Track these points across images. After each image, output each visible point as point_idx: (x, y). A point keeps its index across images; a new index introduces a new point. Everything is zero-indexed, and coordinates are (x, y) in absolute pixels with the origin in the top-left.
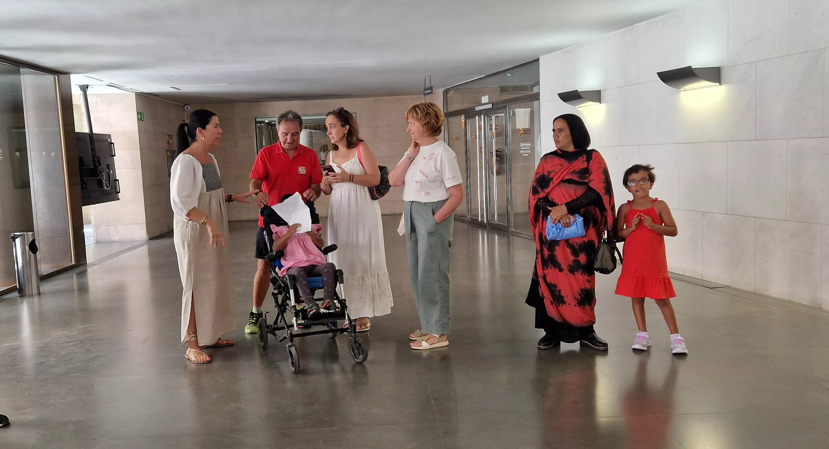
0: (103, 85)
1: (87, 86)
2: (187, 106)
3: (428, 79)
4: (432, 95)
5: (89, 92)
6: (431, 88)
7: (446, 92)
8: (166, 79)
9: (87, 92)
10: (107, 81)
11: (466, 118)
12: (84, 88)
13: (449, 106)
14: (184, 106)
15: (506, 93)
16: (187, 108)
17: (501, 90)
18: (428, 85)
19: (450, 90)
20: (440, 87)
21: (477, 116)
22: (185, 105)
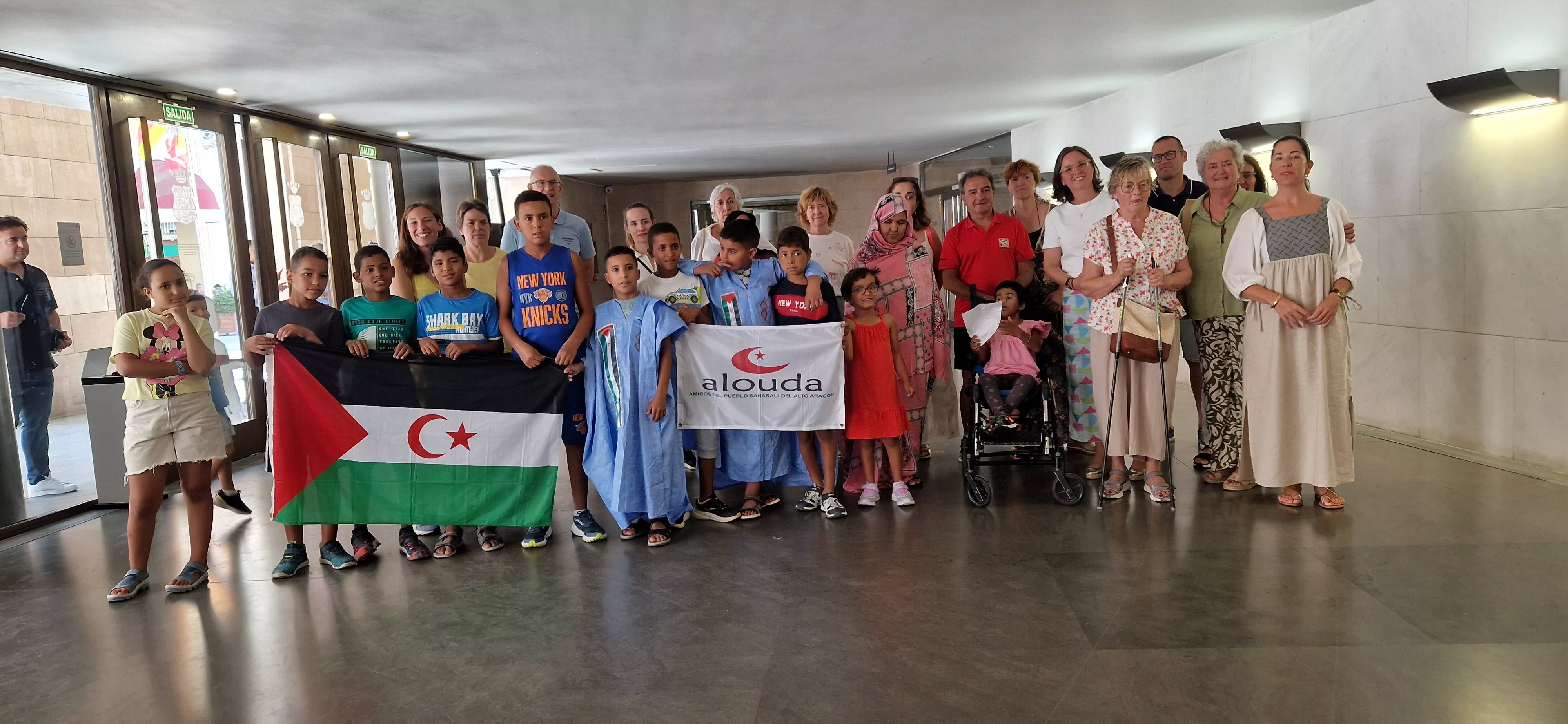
0: (517, 169)
1: (499, 171)
2: (608, 188)
3: (891, 154)
4: (894, 173)
5: (501, 176)
6: (894, 165)
7: (923, 166)
8: (587, 162)
9: (499, 177)
10: (522, 165)
11: (944, 199)
12: (496, 173)
13: (927, 184)
14: (605, 188)
15: (998, 166)
16: (609, 190)
17: (992, 161)
18: (891, 163)
19: (930, 164)
20: (916, 160)
21: (953, 197)
22: (606, 186)
